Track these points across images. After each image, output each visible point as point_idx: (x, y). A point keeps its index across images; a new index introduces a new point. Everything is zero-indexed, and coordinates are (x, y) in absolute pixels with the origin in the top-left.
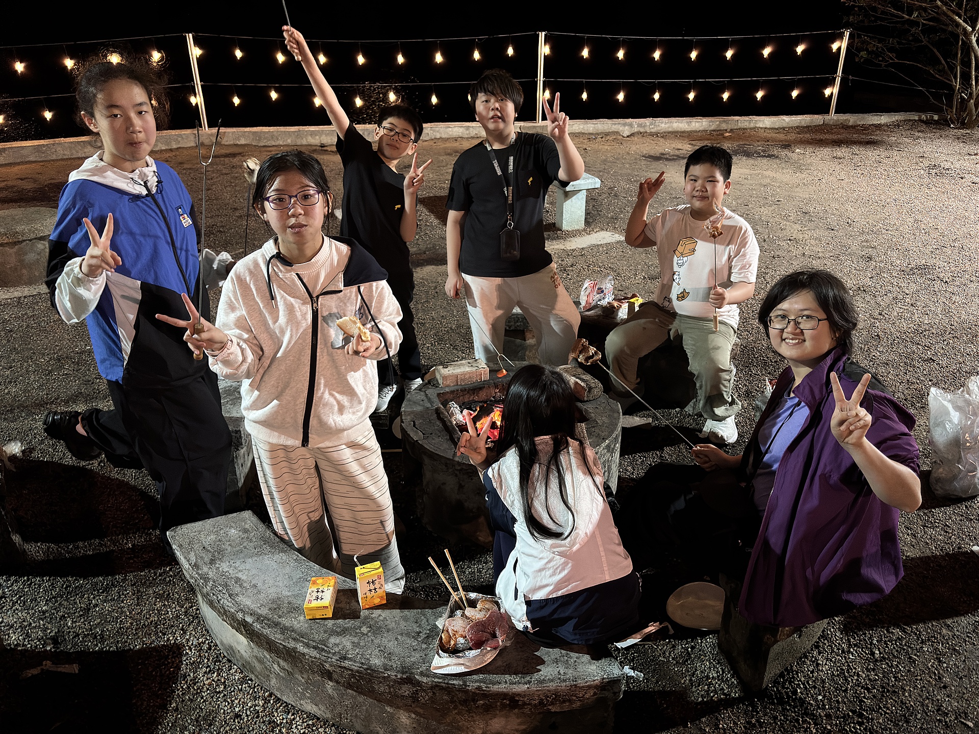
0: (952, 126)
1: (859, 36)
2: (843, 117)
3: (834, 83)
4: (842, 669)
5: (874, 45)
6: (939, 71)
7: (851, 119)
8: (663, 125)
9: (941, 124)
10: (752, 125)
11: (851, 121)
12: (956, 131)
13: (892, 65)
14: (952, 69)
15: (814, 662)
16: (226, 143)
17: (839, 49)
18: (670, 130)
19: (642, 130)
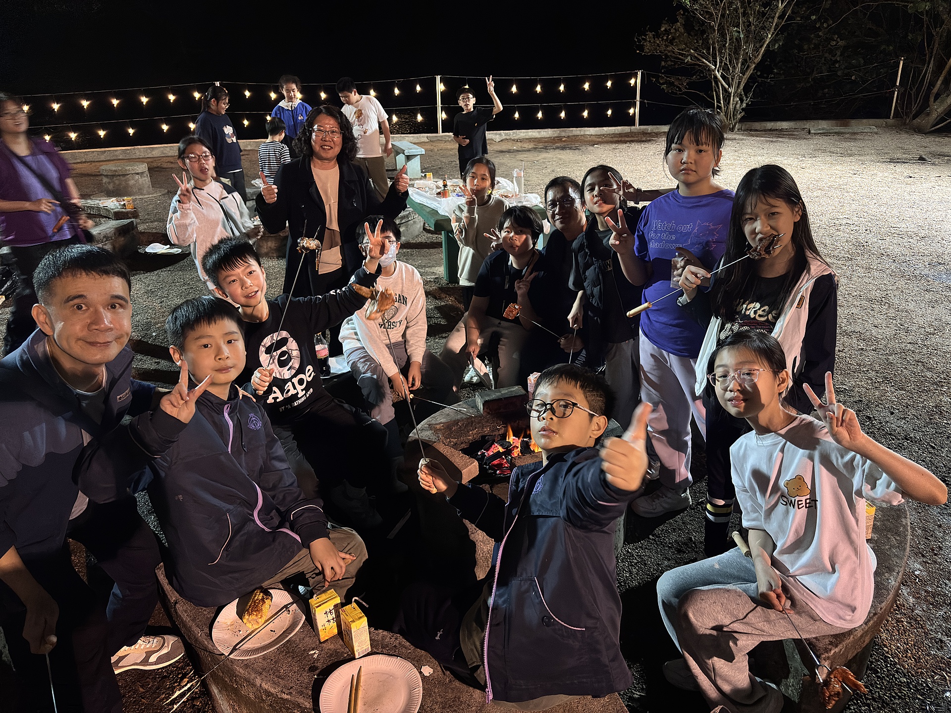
2: (643, 127)
3: (636, 106)
8: (522, 134)
10: (582, 133)
11: (650, 129)
17: (636, 83)
18: (527, 137)
19: (508, 138)
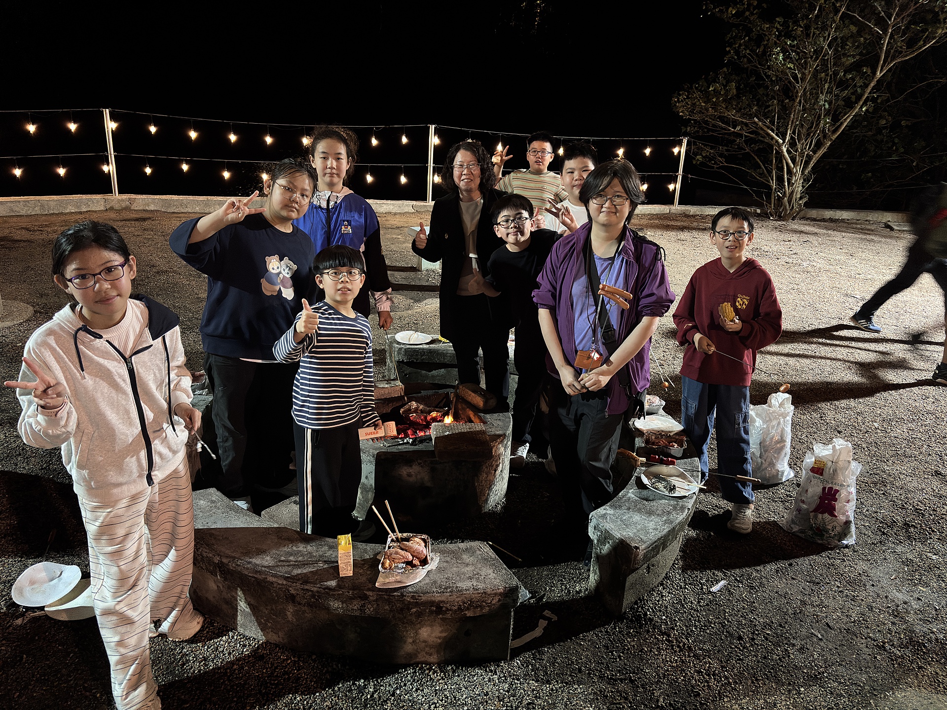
0: (771, 218)
1: (695, 144)
2: (683, 208)
3: (677, 181)
4: (680, 599)
5: (708, 151)
6: (761, 174)
7: (693, 210)
9: (763, 216)
11: (692, 211)
12: (774, 222)
13: (723, 168)
14: (770, 173)
15: (659, 594)
16: (136, 209)
17: (679, 152)
